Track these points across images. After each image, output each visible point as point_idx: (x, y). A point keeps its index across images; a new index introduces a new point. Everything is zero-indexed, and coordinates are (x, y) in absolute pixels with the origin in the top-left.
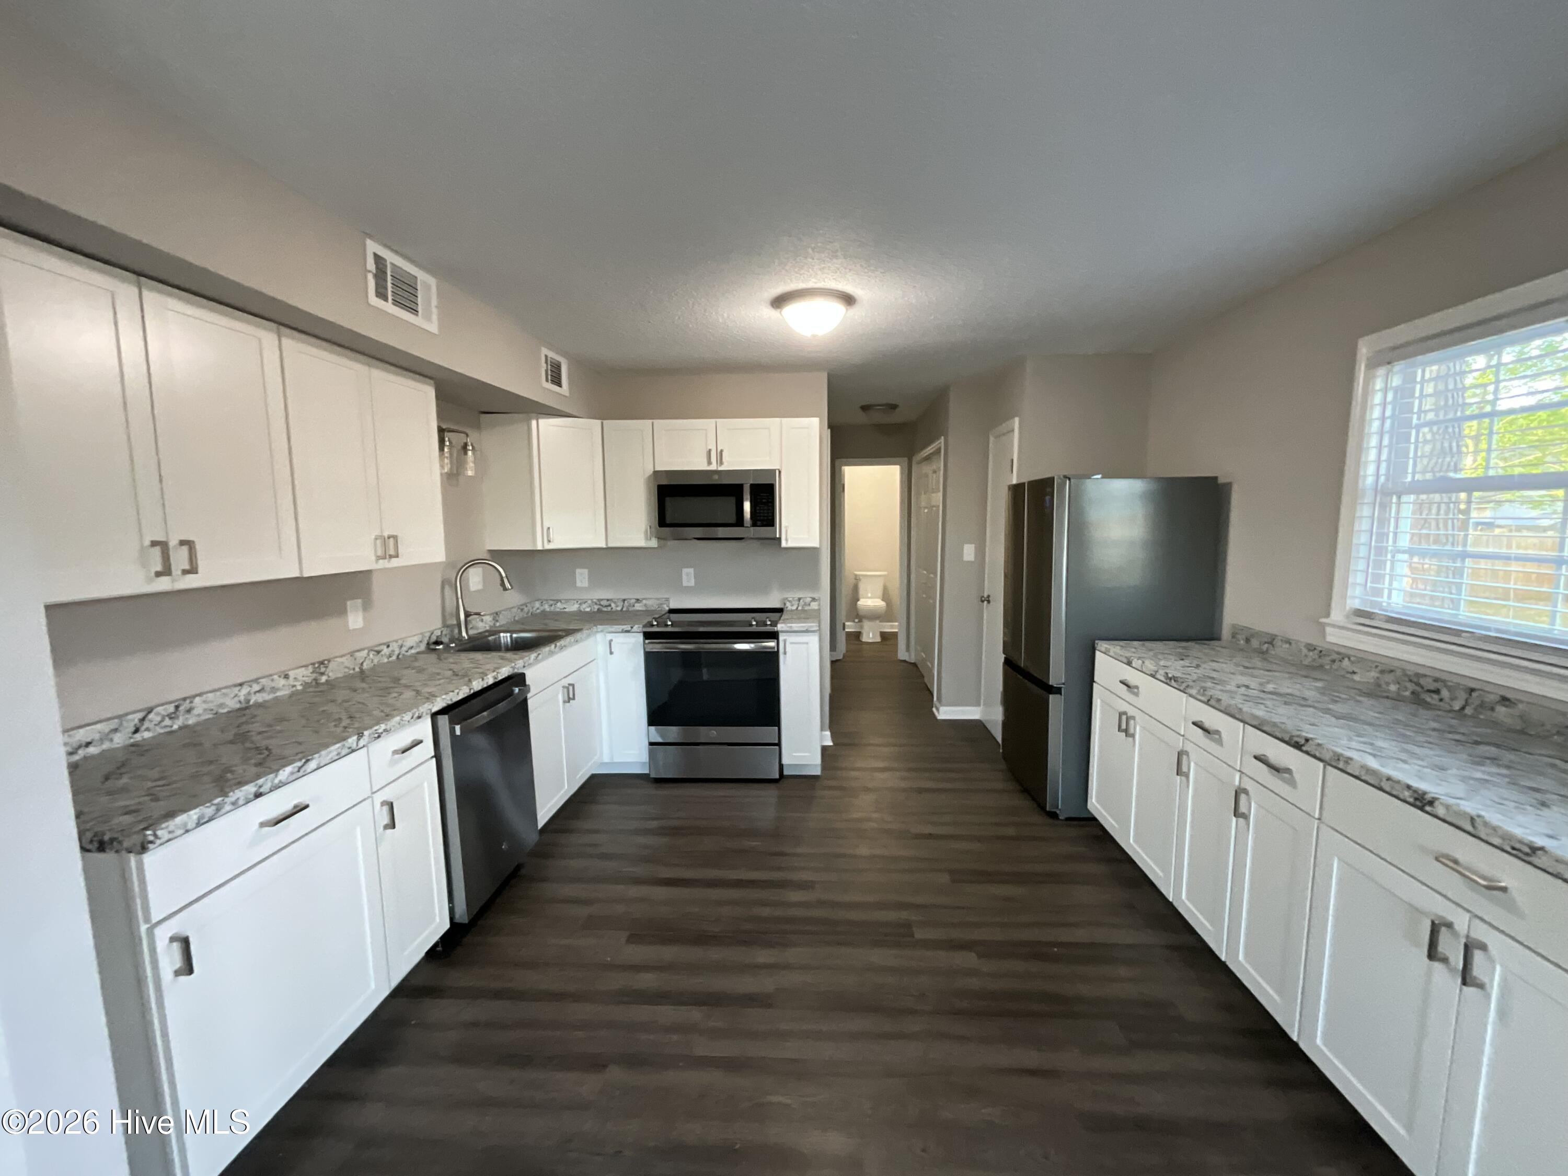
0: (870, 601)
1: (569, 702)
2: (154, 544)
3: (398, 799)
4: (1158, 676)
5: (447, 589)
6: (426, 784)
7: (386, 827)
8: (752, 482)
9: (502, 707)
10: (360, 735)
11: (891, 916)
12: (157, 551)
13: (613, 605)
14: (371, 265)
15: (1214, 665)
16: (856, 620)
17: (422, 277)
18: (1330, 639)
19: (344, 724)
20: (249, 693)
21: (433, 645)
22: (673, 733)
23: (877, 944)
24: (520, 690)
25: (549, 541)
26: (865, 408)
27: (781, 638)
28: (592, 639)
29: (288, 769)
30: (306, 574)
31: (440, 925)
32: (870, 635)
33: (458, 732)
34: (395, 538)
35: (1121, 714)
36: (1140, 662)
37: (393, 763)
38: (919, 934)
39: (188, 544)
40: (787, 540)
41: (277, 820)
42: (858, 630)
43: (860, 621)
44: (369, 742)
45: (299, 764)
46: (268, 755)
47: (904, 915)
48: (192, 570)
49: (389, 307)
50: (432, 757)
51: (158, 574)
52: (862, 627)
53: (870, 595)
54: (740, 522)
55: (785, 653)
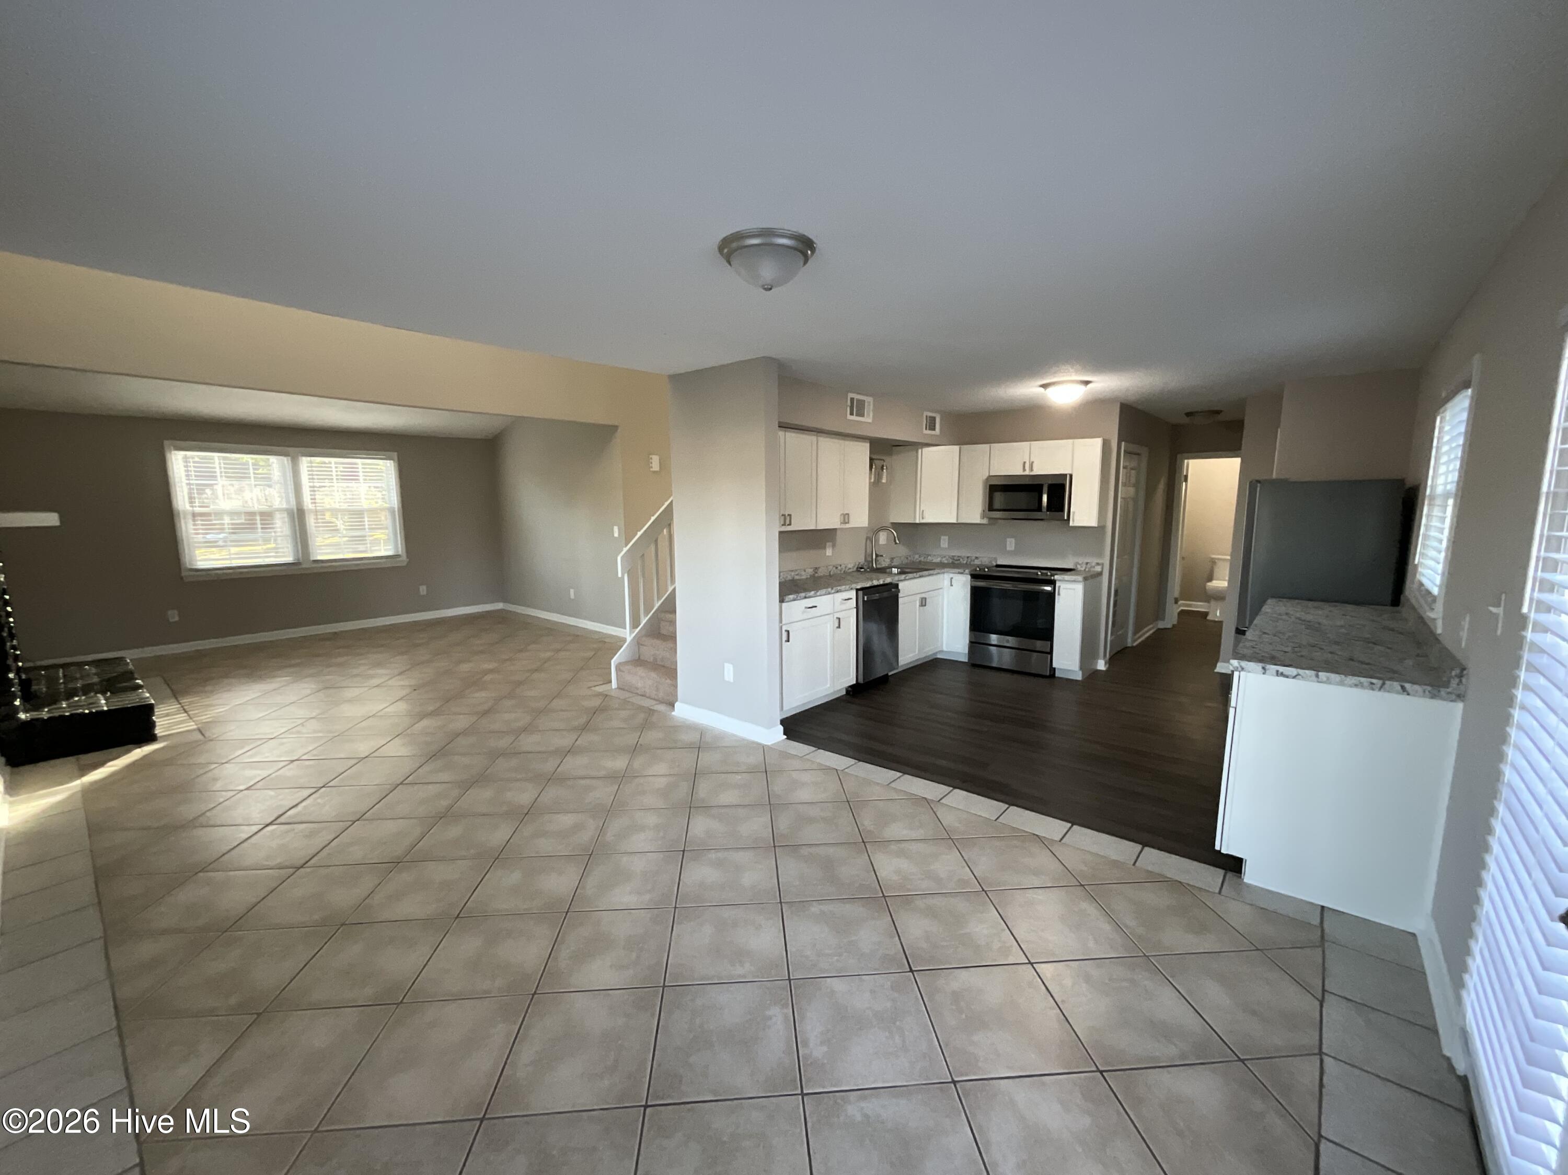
0: (1220, 583)
1: (923, 606)
2: (783, 515)
3: (842, 618)
5: (868, 541)
6: (852, 617)
7: (837, 627)
8: (1050, 482)
9: (885, 594)
10: (832, 589)
12: (783, 517)
13: (961, 560)
14: (849, 402)
17: (869, 400)
21: (859, 568)
24: (895, 592)
25: (923, 518)
26: (1188, 414)
27: (1058, 584)
28: (941, 576)
30: (818, 528)
32: (1218, 614)
33: (866, 599)
34: (848, 514)
37: (841, 604)
39: (790, 515)
40: (1073, 521)
41: (808, 608)
43: (1208, 601)
44: (835, 592)
48: (790, 524)
49: (854, 417)
50: (855, 606)
51: (783, 525)
54: (1039, 508)
55: (1059, 594)
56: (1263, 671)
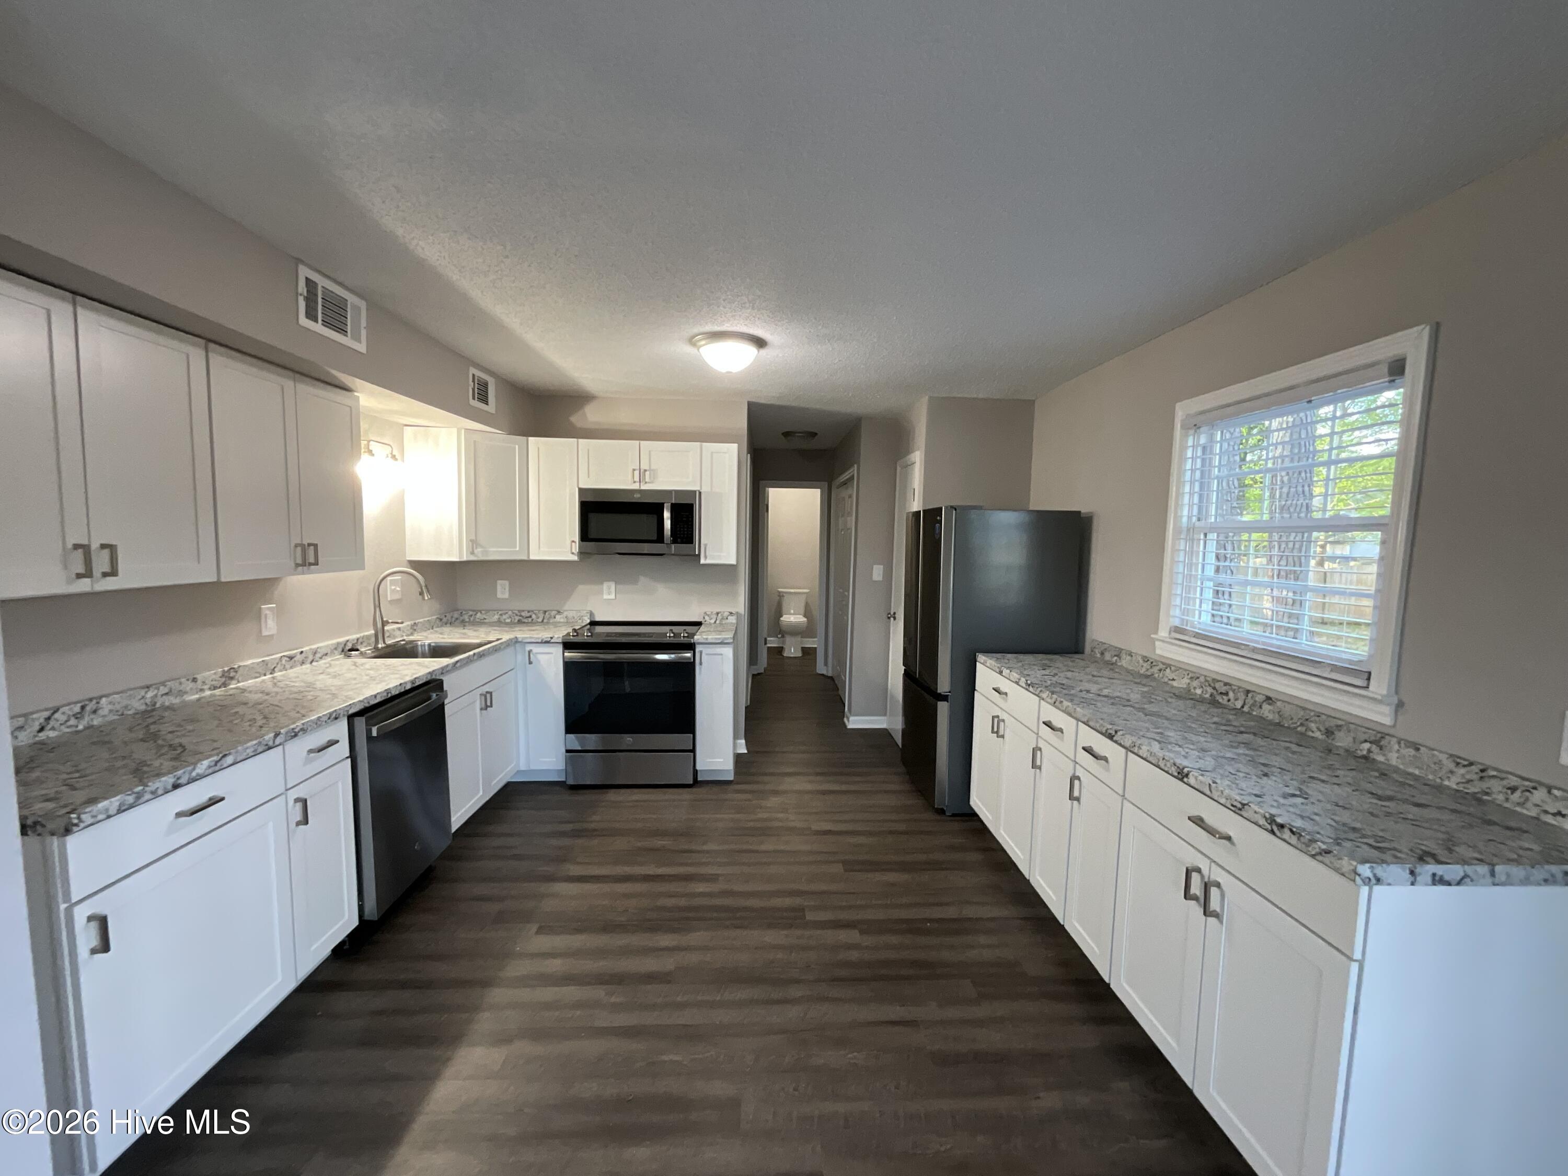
0: (793, 617)
1: (486, 709)
2: (76, 547)
3: (311, 797)
4: (1020, 683)
5: (365, 597)
6: (340, 784)
7: (298, 824)
8: (673, 502)
9: (416, 709)
11: (788, 902)
12: (79, 553)
13: (534, 616)
14: (302, 287)
15: (1069, 674)
16: (779, 636)
17: (351, 298)
18: (1158, 652)
19: (260, 723)
20: (156, 696)
21: (349, 652)
22: (592, 740)
23: (770, 926)
24: (437, 695)
26: (787, 434)
27: (698, 649)
28: (513, 649)
29: (206, 763)
30: (225, 579)
31: (348, 921)
32: (792, 650)
33: (374, 733)
34: (315, 545)
35: (993, 717)
36: (1008, 671)
37: (307, 761)
38: (810, 916)
39: (111, 548)
40: (706, 557)
41: (193, 811)
42: (781, 645)
43: (783, 636)
44: (286, 741)
45: (215, 758)
46: (183, 752)
47: (798, 901)
48: (113, 573)
49: (318, 327)
50: (347, 758)
51: (79, 576)
52: (784, 642)
53: (792, 611)
54: (660, 539)
55: (701, 664)
56: (1412, 879)
